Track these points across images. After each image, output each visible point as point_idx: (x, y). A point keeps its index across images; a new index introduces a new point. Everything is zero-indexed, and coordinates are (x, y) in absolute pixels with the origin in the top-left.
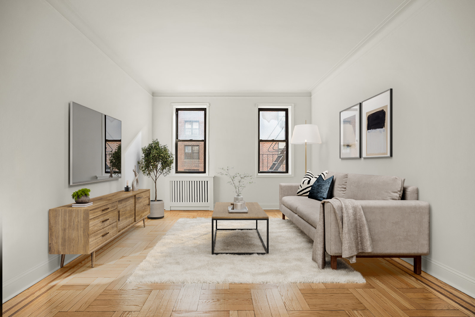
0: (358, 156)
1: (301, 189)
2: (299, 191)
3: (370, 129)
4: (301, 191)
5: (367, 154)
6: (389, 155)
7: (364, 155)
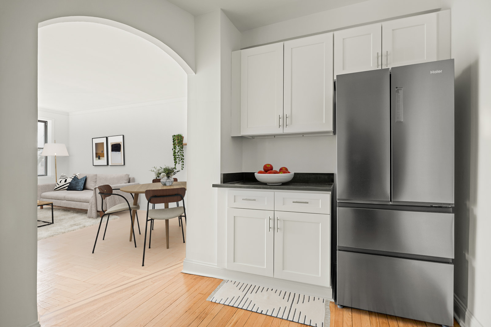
0: (106, 164)
1: (58, 186)
2: (56, 187)
3: (113, 151)
4: (58, 188)
5: (111, 164)
6: (123, 164)
7: (110, 164)
